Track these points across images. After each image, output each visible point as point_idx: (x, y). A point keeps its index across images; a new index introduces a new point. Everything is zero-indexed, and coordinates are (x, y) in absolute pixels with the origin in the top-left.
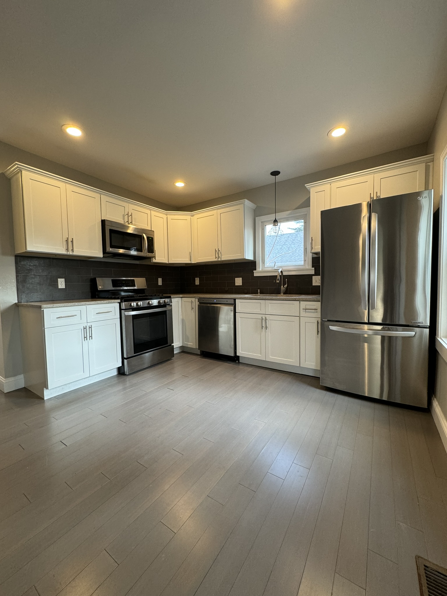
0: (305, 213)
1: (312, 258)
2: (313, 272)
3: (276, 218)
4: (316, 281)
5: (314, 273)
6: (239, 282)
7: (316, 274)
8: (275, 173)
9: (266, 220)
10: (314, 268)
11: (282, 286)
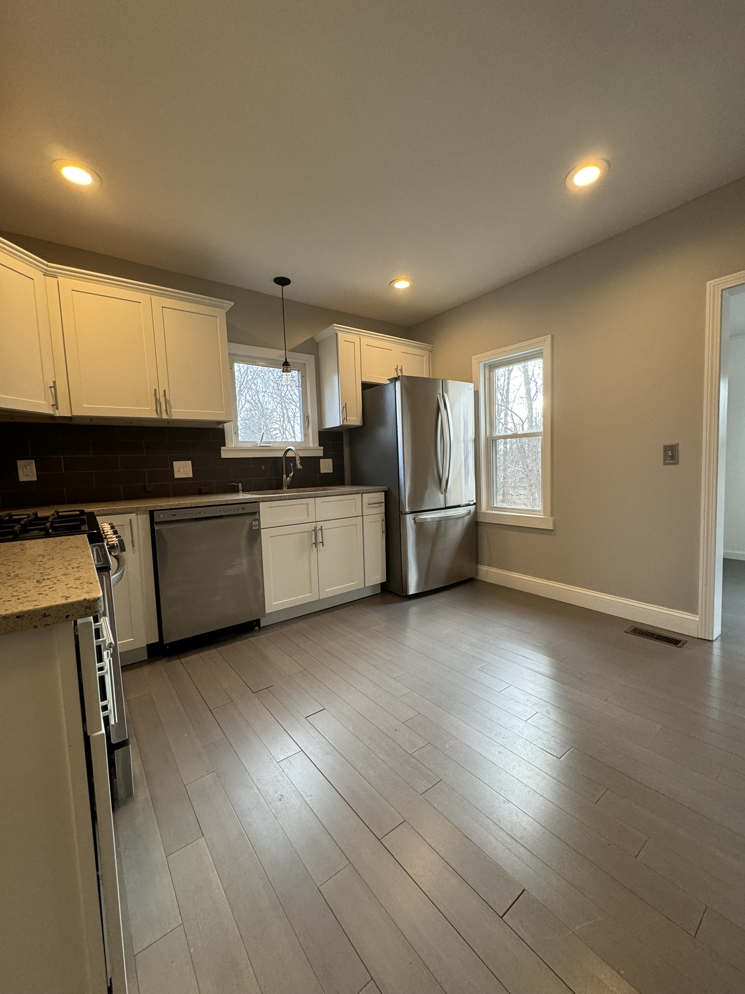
0: (303, 362)
1: (319, 432)
2: (320, 453)
3: (286, 359)
4: (326, 466)
5: (322, 455)
6: (183, 469)
7: (325, 456)
8: (283, 281)
9: (239, 353)
10: (322, 448)
11: (284, 476)
